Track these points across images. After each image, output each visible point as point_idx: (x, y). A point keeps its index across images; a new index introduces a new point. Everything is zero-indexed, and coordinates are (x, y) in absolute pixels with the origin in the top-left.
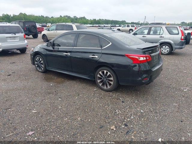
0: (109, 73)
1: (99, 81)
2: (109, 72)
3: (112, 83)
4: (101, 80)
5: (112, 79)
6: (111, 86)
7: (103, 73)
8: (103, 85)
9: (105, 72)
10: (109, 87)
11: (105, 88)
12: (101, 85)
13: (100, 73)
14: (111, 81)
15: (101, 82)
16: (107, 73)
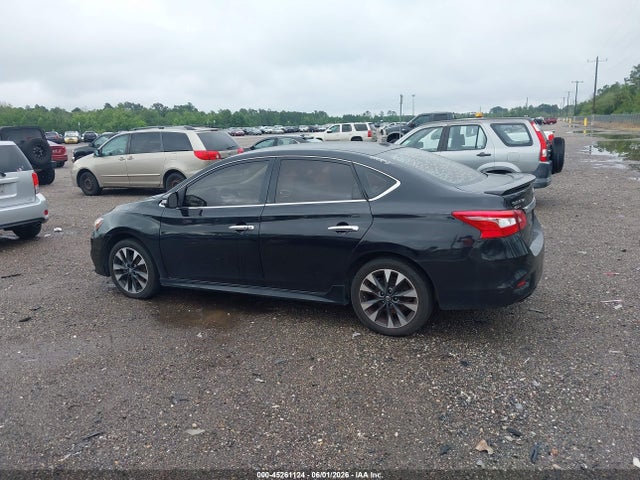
0: (401, 278)
1: (365, 306)
2: (400, 274)
3: (414, 307)
4: (375, 301)
5: (413, 293)
6: (412, 317)
7: (380, 276)
8: (383, 316)
9: (388, 273)
10: (403, 322)
11: (390, 325)
12: (373, 317)
13: (370, 278)
14: (412, 300)
15: (373, 308)
16: (394, 276)
